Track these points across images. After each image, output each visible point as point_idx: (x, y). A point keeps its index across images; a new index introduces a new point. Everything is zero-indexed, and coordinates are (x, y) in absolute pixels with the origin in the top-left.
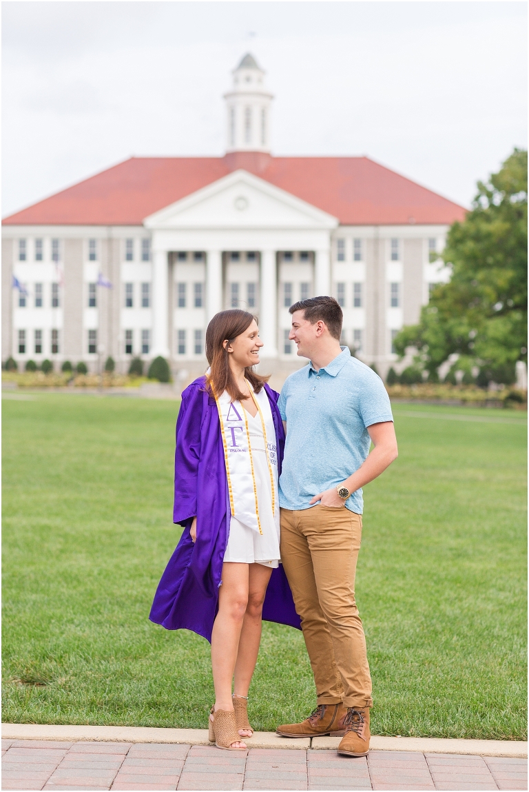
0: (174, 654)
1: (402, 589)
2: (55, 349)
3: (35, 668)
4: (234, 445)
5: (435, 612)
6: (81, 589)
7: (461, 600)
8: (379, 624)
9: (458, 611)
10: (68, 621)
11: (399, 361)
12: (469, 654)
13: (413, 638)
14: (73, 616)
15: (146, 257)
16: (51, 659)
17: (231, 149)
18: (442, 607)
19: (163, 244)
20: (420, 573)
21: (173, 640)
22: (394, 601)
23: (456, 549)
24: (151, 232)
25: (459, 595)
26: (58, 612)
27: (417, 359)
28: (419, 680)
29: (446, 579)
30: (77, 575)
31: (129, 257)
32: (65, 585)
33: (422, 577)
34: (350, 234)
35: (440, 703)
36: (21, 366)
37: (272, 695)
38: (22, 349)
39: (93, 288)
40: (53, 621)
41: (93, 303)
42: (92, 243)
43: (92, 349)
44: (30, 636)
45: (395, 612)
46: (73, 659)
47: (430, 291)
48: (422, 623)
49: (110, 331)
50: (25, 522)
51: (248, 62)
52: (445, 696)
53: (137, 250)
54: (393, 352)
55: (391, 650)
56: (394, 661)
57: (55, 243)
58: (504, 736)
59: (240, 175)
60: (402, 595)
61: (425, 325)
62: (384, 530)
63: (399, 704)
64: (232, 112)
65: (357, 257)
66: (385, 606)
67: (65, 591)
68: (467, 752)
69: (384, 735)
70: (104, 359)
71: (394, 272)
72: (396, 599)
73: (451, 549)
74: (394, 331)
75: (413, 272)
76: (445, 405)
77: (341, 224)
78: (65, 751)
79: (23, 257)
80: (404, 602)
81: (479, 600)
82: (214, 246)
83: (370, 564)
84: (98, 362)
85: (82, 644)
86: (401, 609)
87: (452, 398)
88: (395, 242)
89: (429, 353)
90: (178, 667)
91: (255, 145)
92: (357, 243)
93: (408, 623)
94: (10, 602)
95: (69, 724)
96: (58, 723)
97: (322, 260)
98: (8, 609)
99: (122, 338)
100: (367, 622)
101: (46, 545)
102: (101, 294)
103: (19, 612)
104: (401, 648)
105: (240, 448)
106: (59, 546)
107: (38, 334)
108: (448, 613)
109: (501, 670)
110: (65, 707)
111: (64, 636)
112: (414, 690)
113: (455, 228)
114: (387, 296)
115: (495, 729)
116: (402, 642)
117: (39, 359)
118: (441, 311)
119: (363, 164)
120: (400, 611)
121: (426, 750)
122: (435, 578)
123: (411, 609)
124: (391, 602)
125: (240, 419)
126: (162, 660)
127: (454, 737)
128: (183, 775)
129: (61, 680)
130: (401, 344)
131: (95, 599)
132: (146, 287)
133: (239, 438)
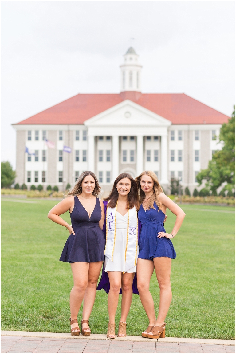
0: (104, 308)
1: (196, 284)
2: (44, 180)
3: (49, 313)
4: (110, 228)
5: (208, 293)
6: (64, 283)
7: (219, 289)
8: (185, 297)
9: (218, 293)
10: (60, 295)
11: (199, 186)
12: (221, 308)
13: (199, 303)
14: (62, 293)
15: (85, 139)
16: (55, 309)
17: (123, 90)
18: (211, 291)
19: (92, 133)
20: (204, 278)
21: (103, 303)
22: (192, 289)
23: (219, 269)
24: (87, 127)
25: (219, 287)
26: (56, 292)
27: (207, 185)
28: (200, 318)
29: (214, 280)
30: (62, 278)
31: (77, 139)
32: (58, 282)
33: (204, 280)
34: (176, 128)
35: (208, 326)
36: (29, 188)
37: (142, 323)
38: (29, 180)
39: (61, 152)
40: (54, 295)
41: (61, 159)
42: (61, 132)
43: (61, 180)
44: (46, 301)
45: (192, 293)
46: (63, 309)
47: (213, 154)
48: (203, 297)
49: (69, 172)
50: (38, 256)
51: (131, 51)
52: (210, 324)
53: (81, 136)
54: (196, 182)
55: (189, 307)
56: (191, 311)
57: (44, 132)
58: (232, 338)
59: (127, 102)
60: (195, 286)
61: (210, 168)
62: (189, 260)
63: (192, 327)
64: (124, 74)
65: (180, 139)
66: (188, 290)
67: (58, 284)
68: (217, 344)
69: (186, 337)
70: (66, 184)
71: (197, 145)
72: (193, 288)
73: (217, 269)
74: (196, 172)
75: (205, 146)
76: (220, 206)
77: (173, 124)
78: (64, 342)
79: (30, 139)
80: (196, 289)
81: (227, 288)
82: (115, 134)
83: (183, 274)
84: (63, 186)
85: (67, 304)
86: (195, 292)
87: (223, 202)
88: (197, 132)
89: (213, 182)
90: (105, 313)
91: (134, 88)
92: (180, 132)
93: (197, 297)
94: (36, 288)
95: (64, 332)
96: (60, 332)
97: (164, 140)
98: (36, 291)
99: (74, 175)
100: (181, 296)
101: (48, 266)
102: (65, 155)
103: (40, 292)
104: (194, 306)
105: (112, 229)
106: (53, 267)
107: (36, 173)
108: (214, 294)
109: (233, 315)
110: (62, 327)
111: (59, 301)
112: (198, 321)
113: (224, 126)
114: (194, 156)
115: (228, 336)
116: (194, 304)
117: (36, 184)
118: (218, 164)
119: (183, 97)
120: (194, 293)
121: (202, 343)
122: (209, 280)
123: (199, 292)
124: (191, 289)
125: (113, 218)
126: (99, 310)
127: (213, 338)
128: (109, 350)
129: (59, 317)
130: (200, 178)
131: (70, 287)
132: (85, 152)
133: (112, 226)
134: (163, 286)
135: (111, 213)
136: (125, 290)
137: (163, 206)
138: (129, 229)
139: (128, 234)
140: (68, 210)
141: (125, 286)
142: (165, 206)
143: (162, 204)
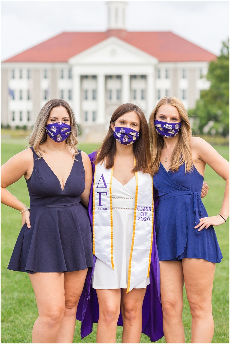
2: (29, 119)
4: (100, 205)
15: (70, 77)
17: (109, 28)
24: (72, 66)
31: (62, 77)
34: (164, 66)
36: (13, 128)
38: (13, 119)
39: (46, 92)
42: (45, 71)
47: (201, 93)
53: (66, 74)
57: (28, 71)
61: (198, 108)
64: (109, 10)
65: (167, 77)
71: (183, 84)
75: (192, 84)
77: (160, 61)
79: (13, 77)
82: (101, 72)
88: (184, 70)
92: (167, 71)
97: (151, 79)
105: (104, 207)
107: (21, 113)
118: (205, 102)
125: (106, 187)
132: (70, 92)
133: (104, 200)
134: (198, 312)
135: (102, 176)
136: (129, 319)
137: (199, 160)
138: (137, 211)
139: (135, 219)
140: (23, 176)
141: (129, 313)
142: (203, 161)
143: (199, 159)
